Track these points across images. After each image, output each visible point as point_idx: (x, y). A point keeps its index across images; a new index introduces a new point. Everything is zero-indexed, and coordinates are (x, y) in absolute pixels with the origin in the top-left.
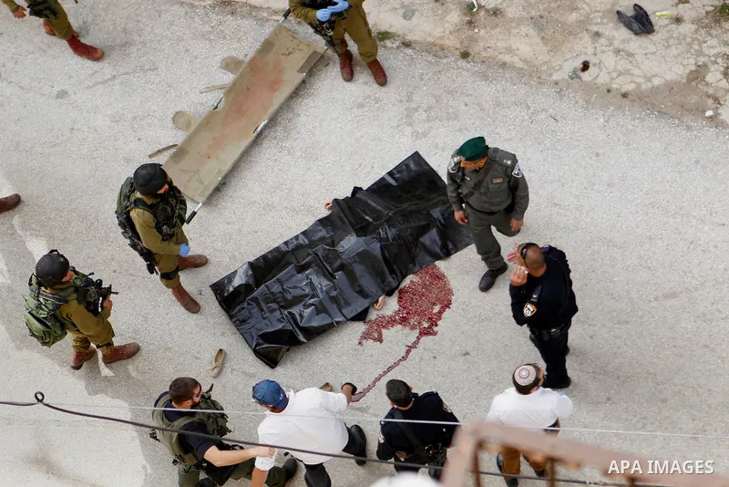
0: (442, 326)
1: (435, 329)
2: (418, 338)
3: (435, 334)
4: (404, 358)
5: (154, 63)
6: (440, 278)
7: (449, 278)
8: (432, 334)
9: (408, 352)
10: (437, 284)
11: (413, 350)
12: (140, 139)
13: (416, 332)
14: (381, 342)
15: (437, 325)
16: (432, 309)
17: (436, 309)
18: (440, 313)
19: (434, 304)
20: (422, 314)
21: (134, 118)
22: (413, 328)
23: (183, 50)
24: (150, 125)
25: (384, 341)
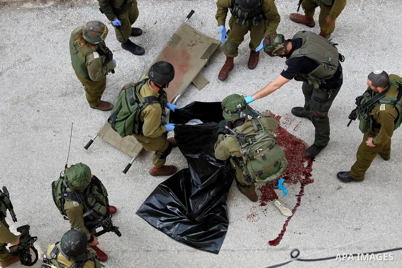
0: (314, 175)
1: (311, 178)
2: (302, 188)
3: (312, 181)
4: (298, 205)
5: (28, 55)
6: (299, 143)
7: (306, 141)
8: (311, 182)
9: (299, 200)
10: (299, 147)
11: (302, 198)
12: (38, 111)
13: (299, 185)
14: (277, 198)
15: (311, 175)
16: (303, 165)
17: (306, 164)
18: (310, 165)
19: (303, 161)
20: (297, 171)
21: (29, 97)
22: (295, 182)
23: (46, 41)
24: (42, 99)
25: (279, 197)
